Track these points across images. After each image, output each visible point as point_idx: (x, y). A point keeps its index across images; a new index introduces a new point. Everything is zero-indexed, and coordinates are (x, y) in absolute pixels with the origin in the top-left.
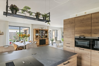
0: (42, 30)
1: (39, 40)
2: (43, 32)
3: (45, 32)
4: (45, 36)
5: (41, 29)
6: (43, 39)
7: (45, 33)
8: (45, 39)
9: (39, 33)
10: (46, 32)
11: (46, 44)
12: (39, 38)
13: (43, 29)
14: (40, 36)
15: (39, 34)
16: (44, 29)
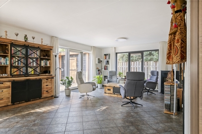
0: (27, 47)
1: (9, 84)
2: (30, 52)
3: (38, 53)
4: (38, 70)
5: (21, 39)
6: (28, 80)
7: (42, 59)
8: (40, 81)
9: (12, 57)
10: (46, 53)
11: (44, 95)
12: (12, 76)
13: (30, 40)
14: (15, 67)
15: (8, 59)
16: (37, 42)
